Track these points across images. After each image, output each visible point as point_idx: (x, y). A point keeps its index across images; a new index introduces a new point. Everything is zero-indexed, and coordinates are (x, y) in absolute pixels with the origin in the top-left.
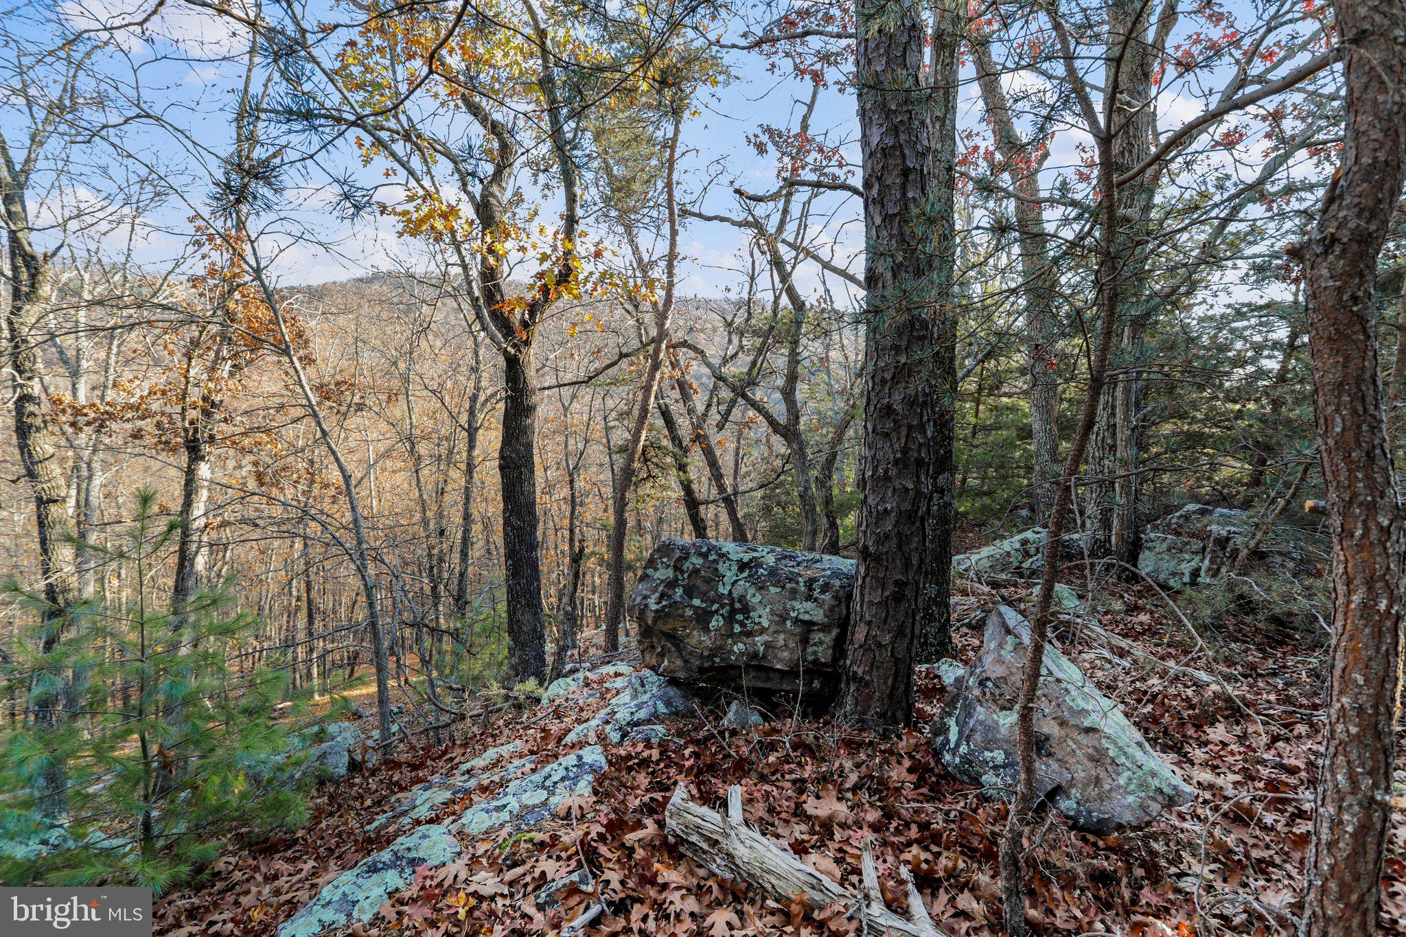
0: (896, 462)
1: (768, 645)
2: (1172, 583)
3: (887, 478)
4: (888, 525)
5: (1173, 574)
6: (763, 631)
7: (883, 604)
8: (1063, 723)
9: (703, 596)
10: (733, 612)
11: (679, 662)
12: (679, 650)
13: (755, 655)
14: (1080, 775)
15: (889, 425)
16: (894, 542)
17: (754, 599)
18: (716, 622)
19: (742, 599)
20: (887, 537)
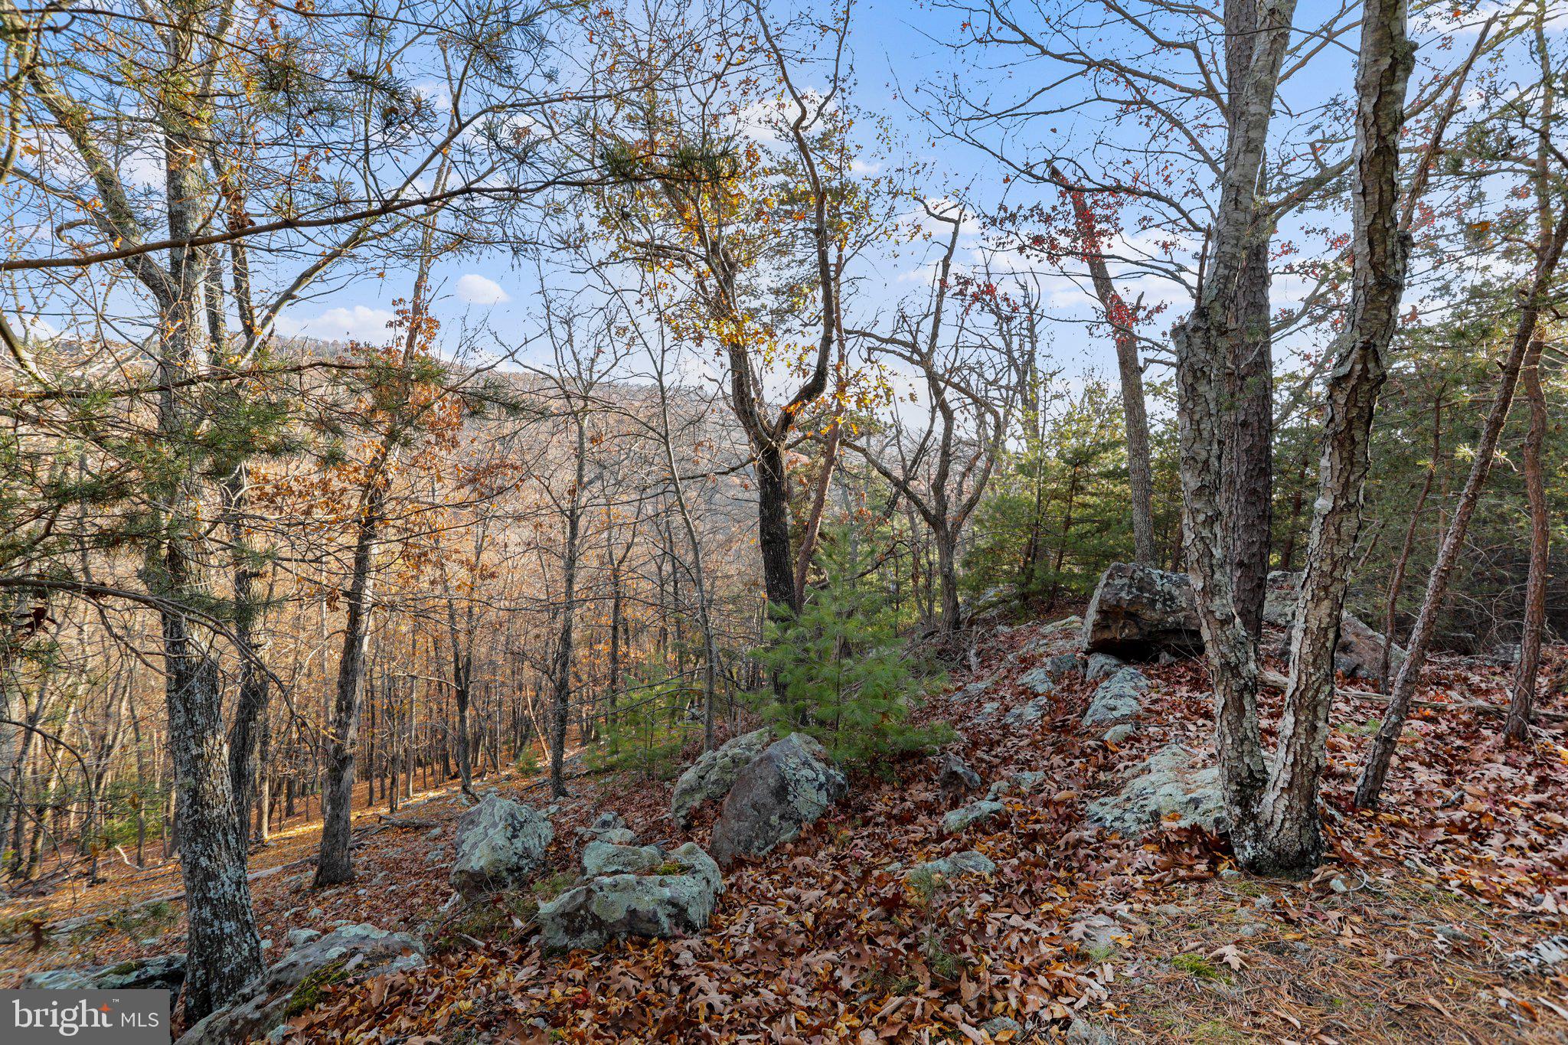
0: (1259, 517)
1: (1186, 617)
2: (1279, 621)
3: (1253, 525)
4: (1255, 549)
5: (1280, 615)
6: (1183, 609)
7: (1252, 590)
8: (1357, 635)
9: (1149, 591)
10: (1165, 600)
11: (1135, 631)
12: (1137, 624)
13: (1178, 624)
14: (1368, 658)
15: (1254, 498)
16: (1258, 558)
17: (1176, 593)
18: (1159, 606)
19: (1169, 593)
20: (1254, 555)
